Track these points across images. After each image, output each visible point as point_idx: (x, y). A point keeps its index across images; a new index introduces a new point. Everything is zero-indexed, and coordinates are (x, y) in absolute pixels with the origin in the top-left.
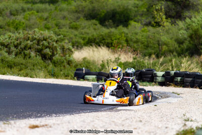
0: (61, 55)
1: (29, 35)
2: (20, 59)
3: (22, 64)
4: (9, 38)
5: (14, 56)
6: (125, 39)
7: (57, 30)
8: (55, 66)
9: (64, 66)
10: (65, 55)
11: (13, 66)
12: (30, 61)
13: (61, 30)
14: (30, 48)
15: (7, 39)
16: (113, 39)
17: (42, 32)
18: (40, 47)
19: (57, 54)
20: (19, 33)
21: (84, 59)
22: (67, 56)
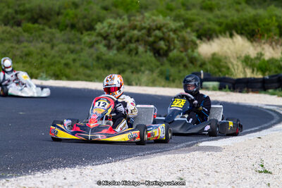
0: (182, 49)
1: (136, 23)
2: (123, 56)
3: (124, 63)
4: (109, 26)
5: (115, 52)
6: (276, 24)
7: (182, 12)
8: (171, 66)
9: (185, 66)
10: (186, 50)
11: (113, 65)
12: (136, 58)
13: (189, 12)
14: (137, 41)
15: (106, 28)
16: (260, 24)
17: (154, 18)
18: (151, 39)
19: (174, 48)
20: (124, 20)
21: (214, 55)
22: (190, 51)
